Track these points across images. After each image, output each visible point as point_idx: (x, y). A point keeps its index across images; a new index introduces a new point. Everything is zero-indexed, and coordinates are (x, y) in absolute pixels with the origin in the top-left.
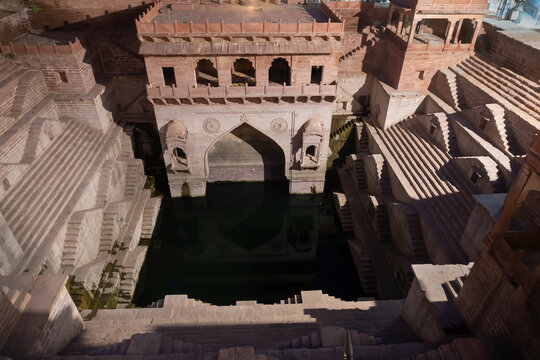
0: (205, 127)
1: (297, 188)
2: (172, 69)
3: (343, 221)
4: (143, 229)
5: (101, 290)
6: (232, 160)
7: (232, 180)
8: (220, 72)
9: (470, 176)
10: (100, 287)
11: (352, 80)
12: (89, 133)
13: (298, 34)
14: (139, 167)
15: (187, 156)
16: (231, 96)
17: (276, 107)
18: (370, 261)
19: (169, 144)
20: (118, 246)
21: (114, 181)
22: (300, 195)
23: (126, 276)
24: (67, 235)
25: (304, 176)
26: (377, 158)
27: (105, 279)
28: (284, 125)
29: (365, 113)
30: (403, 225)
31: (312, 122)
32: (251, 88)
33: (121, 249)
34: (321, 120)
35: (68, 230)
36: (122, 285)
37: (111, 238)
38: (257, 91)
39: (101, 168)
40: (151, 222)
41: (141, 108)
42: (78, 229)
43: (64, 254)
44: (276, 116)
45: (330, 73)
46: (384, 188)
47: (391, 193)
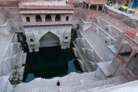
0: (38, 33)
2: (29, 17)
4: (23, 62)
5: (14, 80)
6: (46, 41)
7: (46, 47)
8: (42, 18)
9: (105, 42)
10: (13, 79)
11: (75, 20)
12: (4, 36)
13: (63, 8)
14: (20, 45)
15: (34, 41)
16: (46, 24)
17: (57, 27)
18: (84, 64)
19: (29, 38)
20: (17, 67)
21: (13, 49)
22: (64, 49)
23: (20, 75)
24: (2, 65)
25: (65, 44)
26: (83, 39)
27: (14, 76)
28: (59, 32)
29: (78, 28)
30: (91, 54)
31: (66, 31)
32: (51, 22)
33: (17, 68)
34: (68, 30)
35: (2, 64)
36: (19, 77)
37: (15, 65)
38: (53, 23)
39: (10, 46)
40: (25, 60)
41: (19, 28)
42: (6, 63)
43: (2, 71)
44: (57, 29)
45: (71, 18)
46: (85, 46)
47: (87, 47)
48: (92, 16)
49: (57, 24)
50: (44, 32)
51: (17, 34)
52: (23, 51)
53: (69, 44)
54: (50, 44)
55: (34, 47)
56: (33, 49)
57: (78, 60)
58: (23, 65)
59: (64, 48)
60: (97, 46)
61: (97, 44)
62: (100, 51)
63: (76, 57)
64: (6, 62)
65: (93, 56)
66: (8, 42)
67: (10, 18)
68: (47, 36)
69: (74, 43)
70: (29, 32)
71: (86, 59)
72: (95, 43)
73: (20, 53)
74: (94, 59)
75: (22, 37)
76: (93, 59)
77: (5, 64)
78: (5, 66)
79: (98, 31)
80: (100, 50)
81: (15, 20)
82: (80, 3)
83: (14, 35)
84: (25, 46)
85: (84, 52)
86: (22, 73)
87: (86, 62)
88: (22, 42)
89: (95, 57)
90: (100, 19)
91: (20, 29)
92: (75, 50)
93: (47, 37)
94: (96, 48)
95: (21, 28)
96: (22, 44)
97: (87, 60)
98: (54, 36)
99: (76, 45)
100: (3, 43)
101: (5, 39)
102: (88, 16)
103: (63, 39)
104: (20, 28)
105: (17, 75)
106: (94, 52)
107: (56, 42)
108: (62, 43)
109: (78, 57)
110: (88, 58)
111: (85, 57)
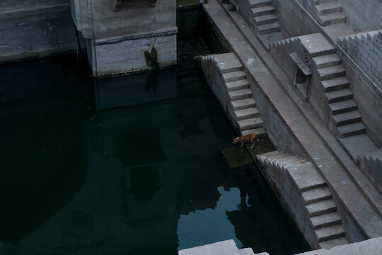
3: (239, 114)
18: (324, 186)
22: (121, 77)
25: (126, 23)
46: (326, 12)
47: (345, 20)
57: (262, 157)
59: (126, 68)
69: (212, 7)
71: (349, 142)
85: (322, 72)
87: (352, 169)
97: (358, 146)
99: (240, 21)
108: (97, 15)
109: (264, 137)
110: (363, 132)
111: (338, 118)
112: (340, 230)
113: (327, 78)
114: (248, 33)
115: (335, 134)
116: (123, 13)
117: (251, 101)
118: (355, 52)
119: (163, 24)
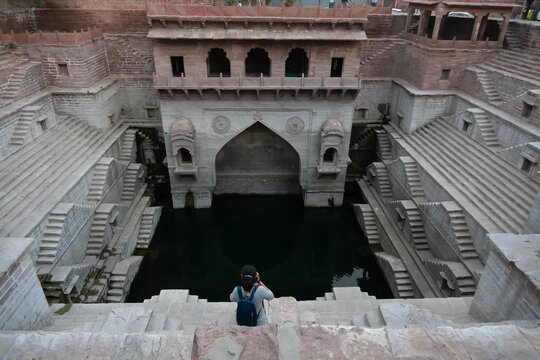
0: (214, 126)
1: (313, 200)
2: (181, 58)
3: (368, 232)
4: (139, 238)
5: (83, 297)
6: (242, 169)
7: (240, 192)
8: (233, 63)
9: (520, 165)
10: (82, 293)
11: (371, 86)
12: (86, 130)
13: (318, 19)
14: (139, 171)
15: (193, 159)
16: (244, 87)
17: (292, 104)
18: (406, 272)
19: (174, 144)
20: (108, 251)
21: (110, 181)
23: (114, 285)
24: (48, 227)
25: (321, 185)
26: (405, 159)
27: (89, 285)
28: (301, 125)
29: (386, 121)
30: (445, 225)
31: (331, 121)
32: (266, 78)
33: (111, 254)
34: (341, 119)
35: (51, 221)
36: (108, 295)
37: (101, 240)
38: (273, 83)
39: (96, 164)
40: (149, 231)
41: (146, 112)
42: (62, 221)
43: (42, 249)
44: (292, 115)
45: (352, 66)
46: (415, 191)
47: (424, 196)
48: (451, 63)
49: (292, 87)
50: (239, 121)
51: (134, 132)
52: (147, 199)
53: (340, 185)
54: (258, 180)
55: (195, 187)
56: (190, 196)
57: (377, 254)
58: (137, 252)
59: (319, 204)
60: (481, 187)
61: (479, 178)
62: (498, 207)
63: (370, 242)
64: (63, 218)
65: (458, 235)
66: (94, 152)
67: (117, 71)
68: (251, 146)
69: (361, 183)
70: (178, 118)
71: (420, 253)
72: (467, 176)
73: (135, 203)
74: (462, 248)
75: (154, 145)
76: (456, 246)
77: (61, 225)
78: (59, 232)
79: (481, 122)
80: (493, 202)
81: (135, 80)
82: (394, 16)
83: (125, 133)
84: (160, 181)
85: (410, 218)
86: (123, 278)
87: (421, 266)
88: (150, 166)
89: (469, 237)
90: (489, 72)
91: (150, 116)
92: (370, 211)
93: (250, 150)
94: (471, 196)
95: (152, 109)
96: (149, 175)
97: (425, 256)
98: (279, 146)
99: (374, 191)
100: (73, 151)
101: (86, 140)
102: (430, 61)
103: (313, 160)
104: (148, 110)
105: (104, 281)
106: (463, 211)
107: (286, 174)
108: (310, 180)
109: (379, 245)
110: (427, 249)
111: (416, 241)
112: (411, 294)
113: (412, 221)
114: (377, 196)
115: (414, 248)
116: (321, 180)
117: (375, 227)
118: (427, 211)
119: (338, 187)
